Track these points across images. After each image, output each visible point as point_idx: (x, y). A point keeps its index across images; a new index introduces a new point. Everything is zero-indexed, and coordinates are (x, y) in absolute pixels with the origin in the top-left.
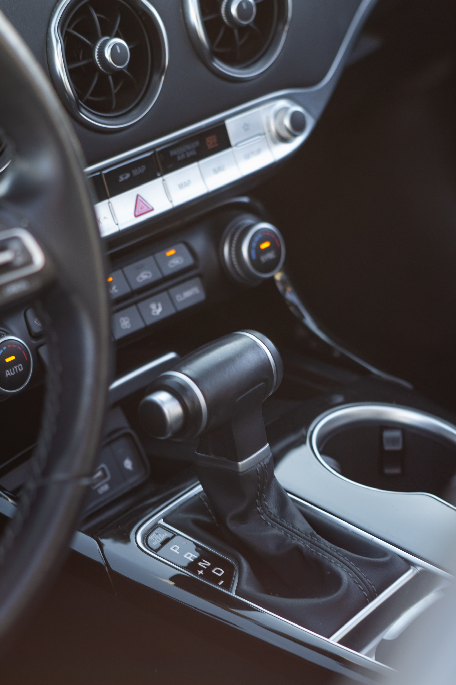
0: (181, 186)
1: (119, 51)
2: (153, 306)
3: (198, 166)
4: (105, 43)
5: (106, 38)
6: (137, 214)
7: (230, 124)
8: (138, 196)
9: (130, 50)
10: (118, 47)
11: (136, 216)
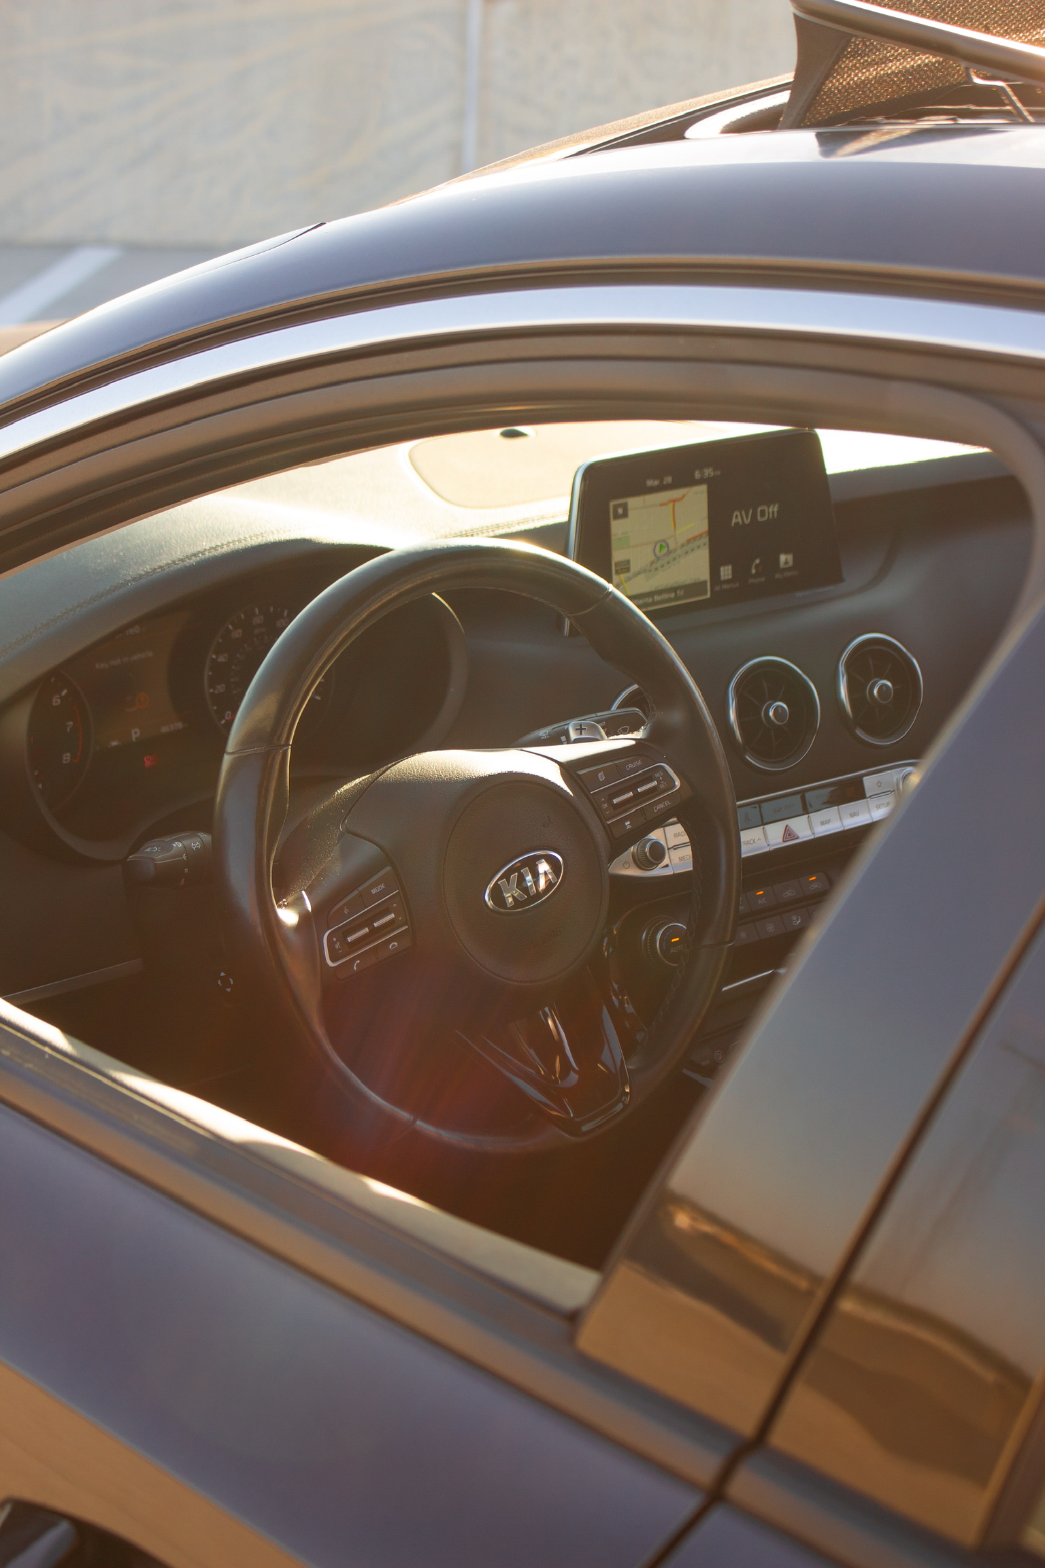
0: (823, 823)
1: (780, 711)
2: (794, 918)
3: (838, 808)
4: (771, 705)
5: (771, 702)
6: (785, 840)
7: (867, 781)
8: (787, 826)
9: (790, 713)
10: (780, 709)
11: (784, 841)
